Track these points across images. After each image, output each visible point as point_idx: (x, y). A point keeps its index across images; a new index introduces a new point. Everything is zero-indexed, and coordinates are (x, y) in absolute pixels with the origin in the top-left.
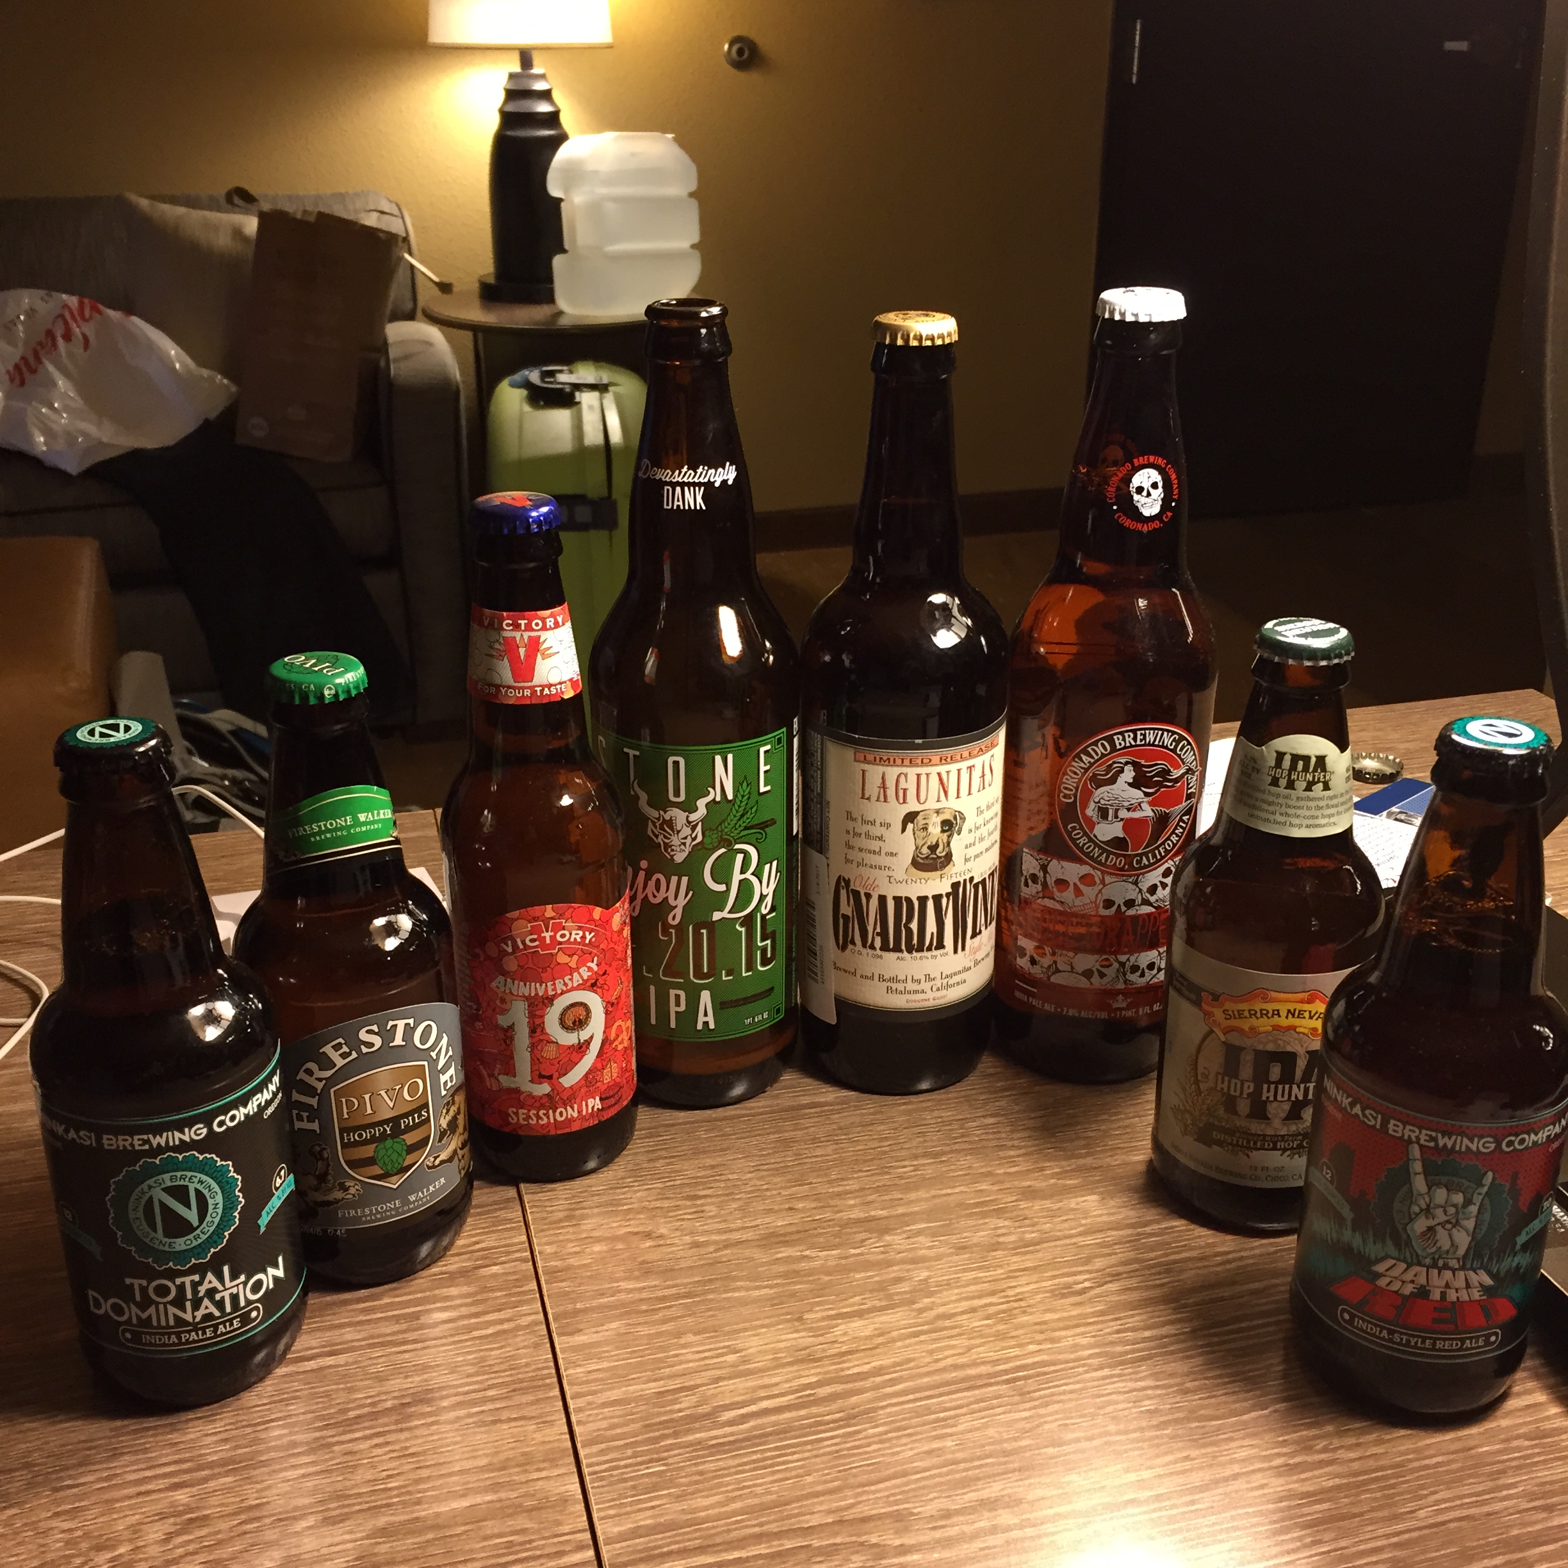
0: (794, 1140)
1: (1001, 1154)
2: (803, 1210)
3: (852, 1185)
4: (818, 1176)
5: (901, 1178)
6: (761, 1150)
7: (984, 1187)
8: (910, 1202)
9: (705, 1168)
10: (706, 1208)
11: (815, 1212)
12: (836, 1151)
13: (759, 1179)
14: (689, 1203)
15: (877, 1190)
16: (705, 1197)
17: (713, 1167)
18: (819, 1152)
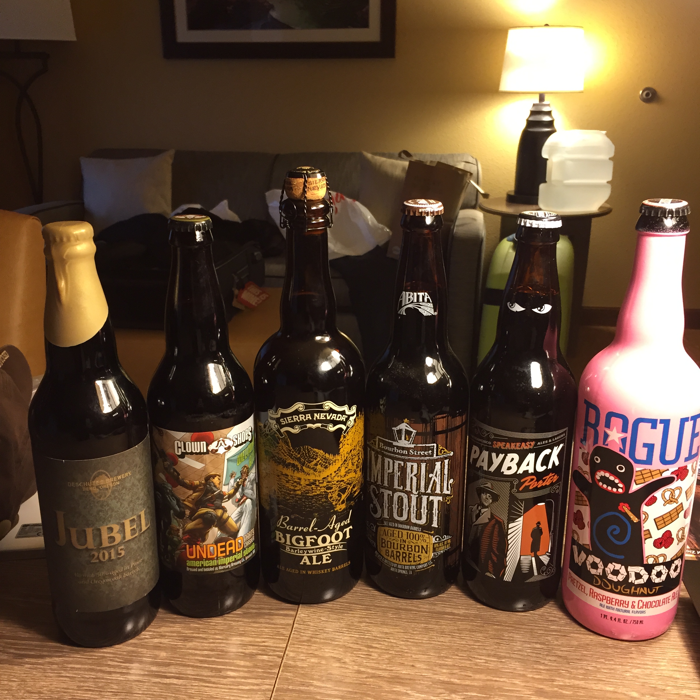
0: (432, 630)
1: (535, 666)
2: (419, 668)
3: (449, 662)
4: (435, 653)
5: (476, 664)
6: (413, 630)
7: (517, 682)
8: (474, 679)
9: (383, 633)
10: (373, 654)
11: (424, 671)
12: (450, 642)
13: (406, 645)
14: (366, 649)
15: (461, 668)
16: (376, 648)
17: (386, 633)
18: (442, 639)
